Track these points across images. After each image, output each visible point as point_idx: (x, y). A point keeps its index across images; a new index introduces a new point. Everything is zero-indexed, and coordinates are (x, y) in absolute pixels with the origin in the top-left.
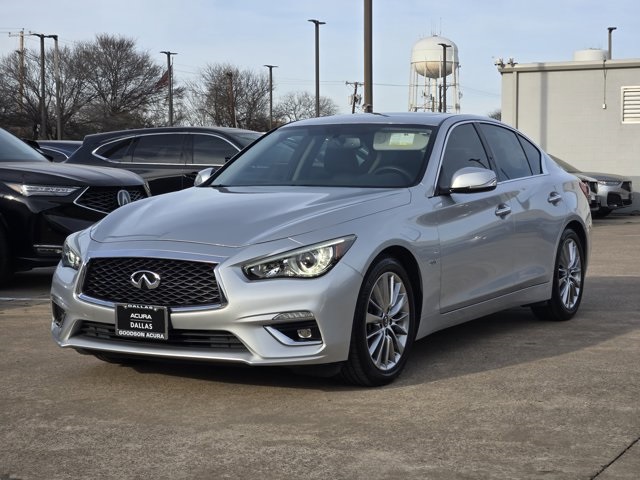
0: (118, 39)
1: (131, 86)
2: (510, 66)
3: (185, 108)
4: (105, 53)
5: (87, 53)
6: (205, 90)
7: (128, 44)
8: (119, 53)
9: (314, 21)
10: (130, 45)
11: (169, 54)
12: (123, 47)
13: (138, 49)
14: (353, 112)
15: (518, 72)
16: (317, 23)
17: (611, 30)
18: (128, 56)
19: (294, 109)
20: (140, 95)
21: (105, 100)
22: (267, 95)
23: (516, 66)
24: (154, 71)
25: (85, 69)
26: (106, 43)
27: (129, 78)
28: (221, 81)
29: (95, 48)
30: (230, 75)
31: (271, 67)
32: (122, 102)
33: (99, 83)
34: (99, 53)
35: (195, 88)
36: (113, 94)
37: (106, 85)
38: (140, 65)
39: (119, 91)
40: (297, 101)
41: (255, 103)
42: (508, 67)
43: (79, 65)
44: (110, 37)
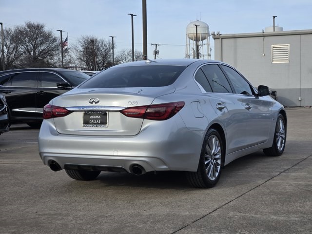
0: (36, 24)
1: (43, 47)
2: (218, 36)
3: (72, 58)
4: (30, 31)
5: (21, 31)
6: (81, 49)
7: (41, 27)
8: (37, 31)
9: (131, 14)
10: (42, 27)
11: (61, 31)
12: (39, 28)
13: (46, 29)
14: (155, 59)
15: (222, 39)
16: (132, 15)
17: (274, 17)
18: (41, 33)
19: (125, 58)
20: (48, 52)
21: (30, 54)
22: (112, 51)
23: (221, 36)
24: (54, 40)
25: (20, 39)
26: (30, 26)
27: (42, 43)
28: (89, 44)
29: (25, 29)
30: (92, 41)
31: (113, 37)
32: (39, 55)
33: (27, 46)
34: (27, 31)
35: (76, 48)
36: (34, 51)
37: (30, 47)
38: (47, 37)
39: (37, 50)
40: (126, 54)
41: (106, 55)
42: (217, 36)
43: (17, 37)
44: (32, 23)
